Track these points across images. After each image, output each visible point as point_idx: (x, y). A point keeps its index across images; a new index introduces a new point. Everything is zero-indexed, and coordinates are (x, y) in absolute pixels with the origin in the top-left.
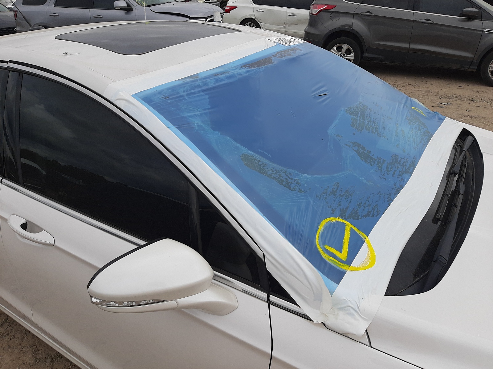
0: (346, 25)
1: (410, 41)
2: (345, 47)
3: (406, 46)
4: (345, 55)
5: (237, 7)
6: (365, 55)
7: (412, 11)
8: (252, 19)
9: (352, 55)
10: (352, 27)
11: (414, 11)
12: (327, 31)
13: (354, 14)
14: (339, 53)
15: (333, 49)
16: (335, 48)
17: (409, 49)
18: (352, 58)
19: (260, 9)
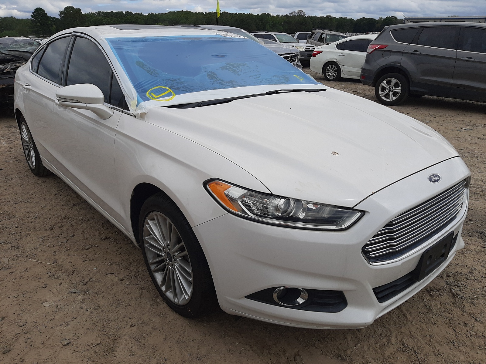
0: (395, 62)
1: (453, 76)
2: (394, 81)
3: (449, 81)
4: (394, 88)
5: (322, 52)
6: (411, 88)
7: (456, 50)
8: (334, 62)
9: (400, 88)
10: (400, 64)
11: (457, 50)
12: (379, 67)
13: (403, 53)
14: (389, 86)
15: (383, 82)
16: (385, 82)
17: (452, 84)
18: (400, 91)
19: (341, 54)
